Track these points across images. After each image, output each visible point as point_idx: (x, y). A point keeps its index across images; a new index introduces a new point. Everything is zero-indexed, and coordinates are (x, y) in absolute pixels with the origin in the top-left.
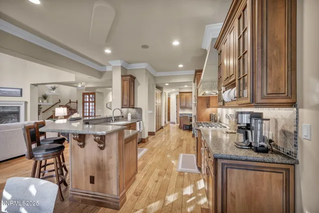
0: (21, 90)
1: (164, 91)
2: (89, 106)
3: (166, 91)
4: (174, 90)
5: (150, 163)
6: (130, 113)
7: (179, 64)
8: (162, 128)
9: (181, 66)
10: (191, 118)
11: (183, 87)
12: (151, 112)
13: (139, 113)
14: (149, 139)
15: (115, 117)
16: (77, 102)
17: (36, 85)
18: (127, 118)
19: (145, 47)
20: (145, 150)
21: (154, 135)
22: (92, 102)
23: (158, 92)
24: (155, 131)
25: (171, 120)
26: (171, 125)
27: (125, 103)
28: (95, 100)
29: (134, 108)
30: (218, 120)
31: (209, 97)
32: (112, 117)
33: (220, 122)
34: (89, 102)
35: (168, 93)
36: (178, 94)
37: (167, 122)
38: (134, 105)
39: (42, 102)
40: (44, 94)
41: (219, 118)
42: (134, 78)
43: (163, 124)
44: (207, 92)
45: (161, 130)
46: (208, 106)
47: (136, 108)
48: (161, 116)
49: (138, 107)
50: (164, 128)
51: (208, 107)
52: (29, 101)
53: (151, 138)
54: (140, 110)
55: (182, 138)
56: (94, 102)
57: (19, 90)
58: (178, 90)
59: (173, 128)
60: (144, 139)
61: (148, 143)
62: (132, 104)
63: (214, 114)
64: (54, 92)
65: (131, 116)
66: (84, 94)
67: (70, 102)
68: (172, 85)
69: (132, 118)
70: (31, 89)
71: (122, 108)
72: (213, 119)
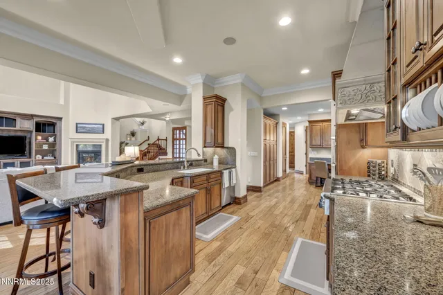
0: (103, 125)
1: (281, 120)
2: (180, 144)
3: (287, 121)
4: (299, 118)
5: (231, 248)
6: (216, 155)
7: (302, 69)
8: (277, 180)
9: (305, 71)
10: (329, 165)
11: (314, 112)
12: (256, 154)
13: (231, 155)
14: (249, 198)
15: (188, 161)
16: (166, 140)
17: (117, 119)
18: (212, 163)
19: (230, 41)
20: (235, 218)
21: (260, 191)
22: (183, 139)
23: (270, 122)
24: (262, 185)
25: (297, 168)
26: (296, 176)
27: (209, 140)
28: (186, 136)
29: (223, 147)
30: (390, 175)
31: (366, 124)
32: (183, 162)
33: (395, 180)
34: (180, 139)
35: (290, 125)
36: (307, 124)
37: (288, 170)
38: (223, 143)
39: (130, 140)
40: (132, 130)
41: (392, 170)
42: (224, 100)
43: (280, 174)
44: (355, 111)
45: (276, 184)
46: (364, 144)
47: (227, 148)
48: (275, 161)
49: (230, 146)
50: (282, 181)
51: (363, 147)
52: (110, 138)
53: (252, 197)
54: (232, 151)
55: (308, 203)
56: (185, 139)
57: (101, 126)
58: (307, 118)
59: (300, 181)
60: (239, 198)
61: (246, 206)
62: (220, 141)
63: (379, 161)
64: (143, 127)
65: (219, 160)
66: (174, 129)
67: (158, 140)
68: (295, 110)
69: (219, 163)
70: (112, 123)
71: (205, 147)
72: (376, 172)
